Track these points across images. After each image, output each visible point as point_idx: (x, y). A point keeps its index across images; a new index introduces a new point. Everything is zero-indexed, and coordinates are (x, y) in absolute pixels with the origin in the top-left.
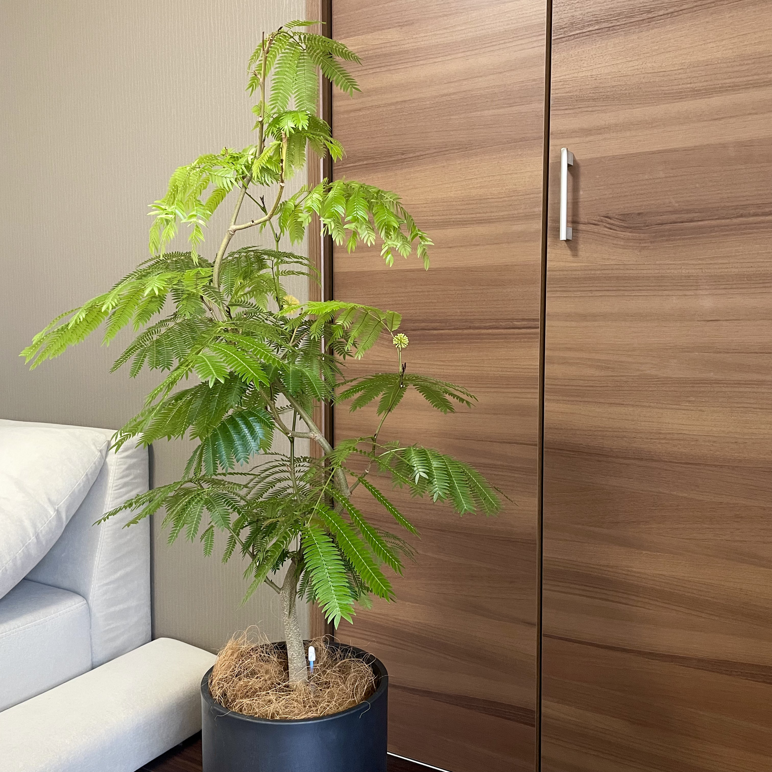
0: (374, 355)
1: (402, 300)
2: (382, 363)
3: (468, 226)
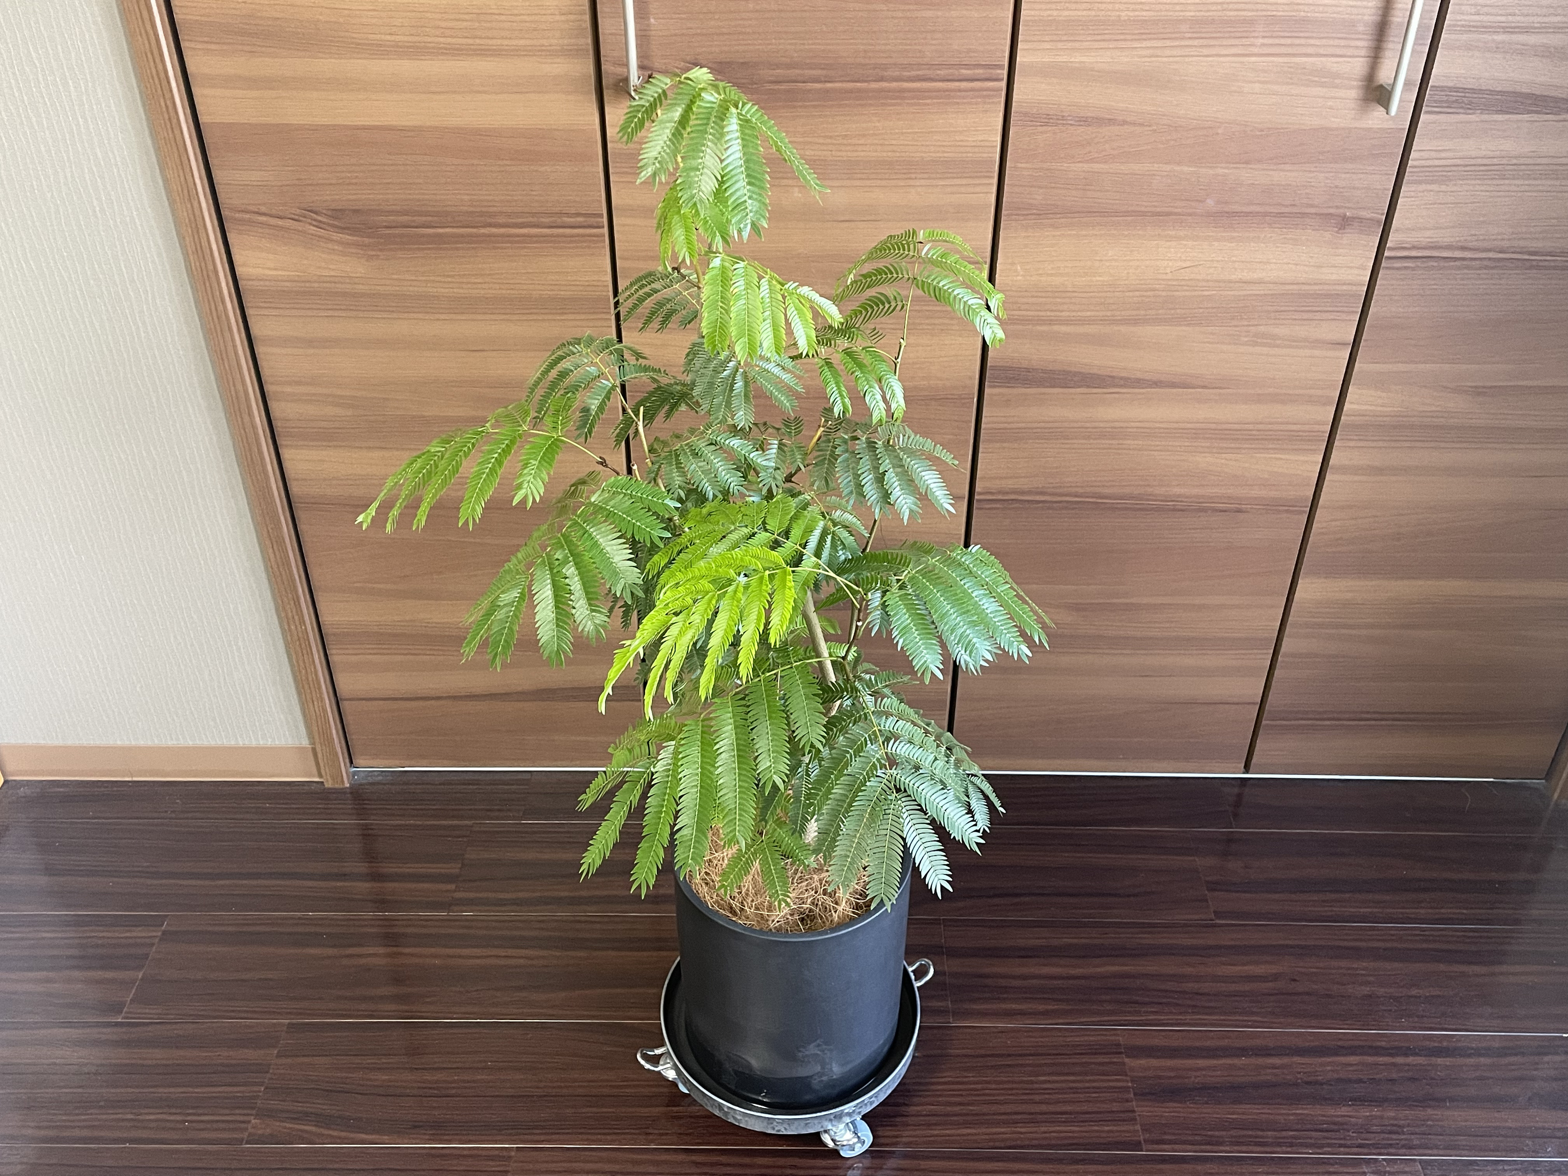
0: (319, 268)
1: (357, 177)
2: (337, 280)
3: (461, 58)
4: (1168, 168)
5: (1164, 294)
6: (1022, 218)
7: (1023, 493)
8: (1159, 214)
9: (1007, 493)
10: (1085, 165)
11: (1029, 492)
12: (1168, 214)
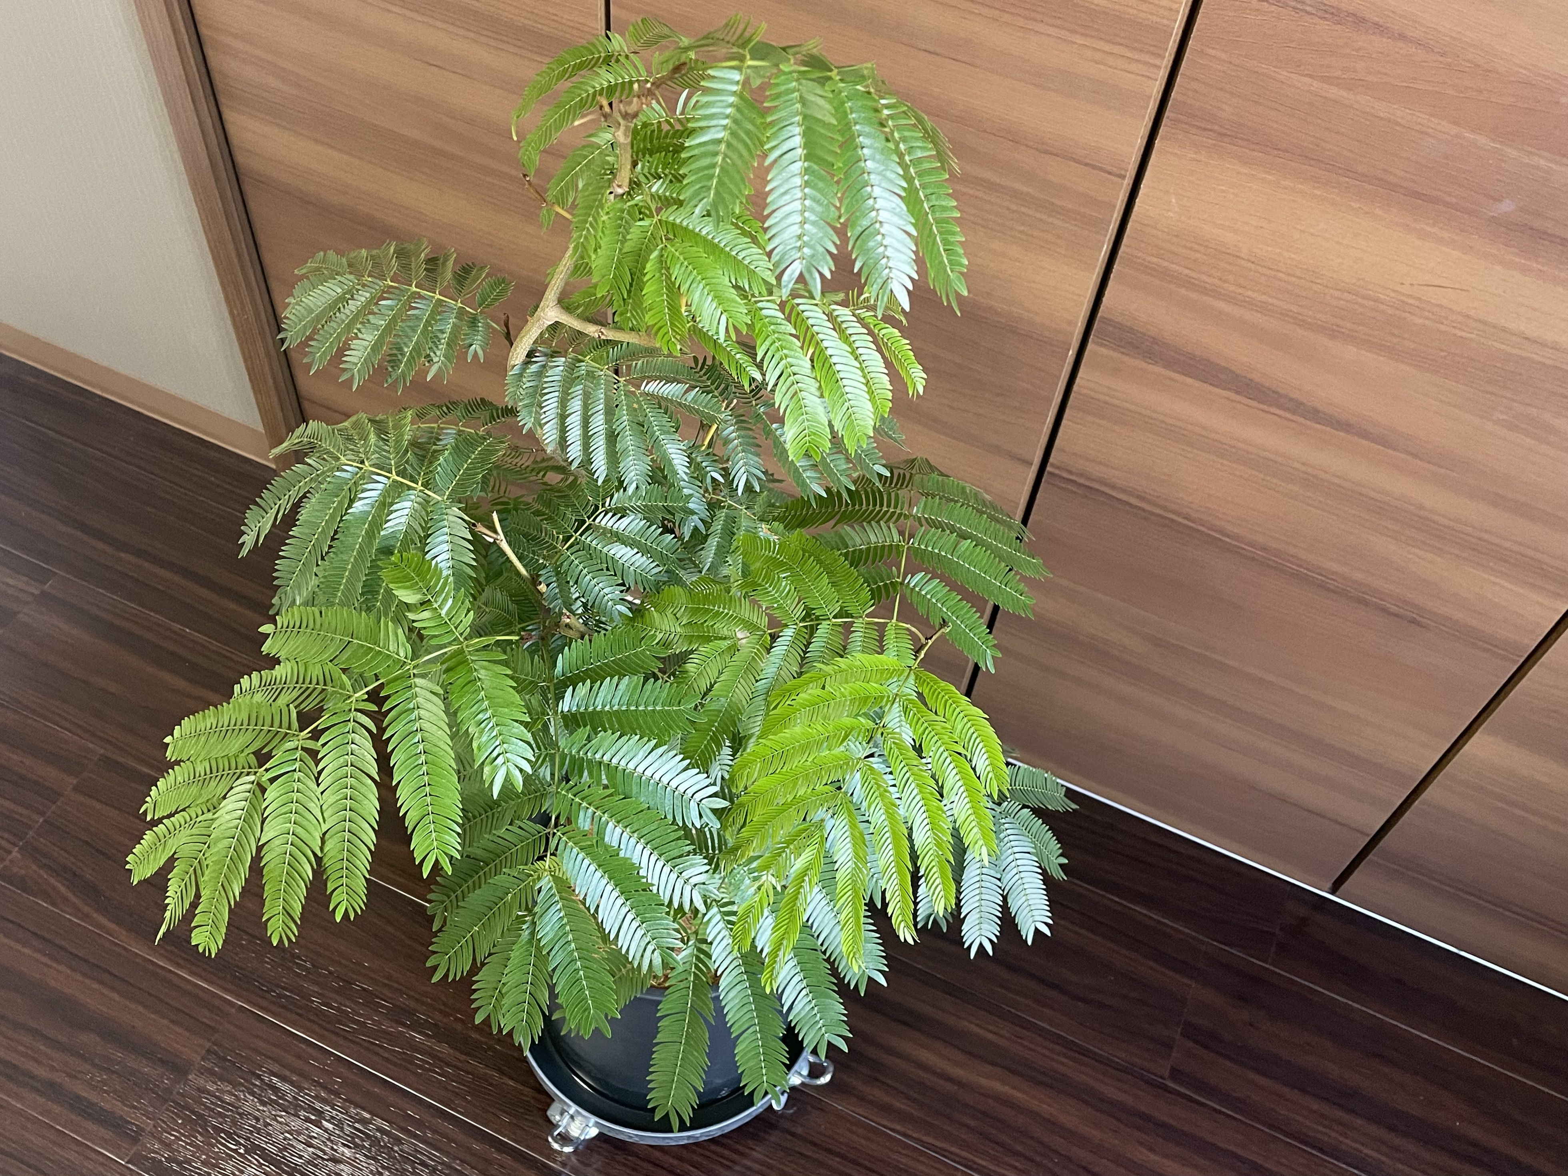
4: (1455, 130)
5: (1390, 311)
6: (1193, 131)
7: (1113, 487)
8: (1417, 195)
9: (1094, 480)
10: (1316, 84)
11: (1123, 490)
12: (1434, 201)
